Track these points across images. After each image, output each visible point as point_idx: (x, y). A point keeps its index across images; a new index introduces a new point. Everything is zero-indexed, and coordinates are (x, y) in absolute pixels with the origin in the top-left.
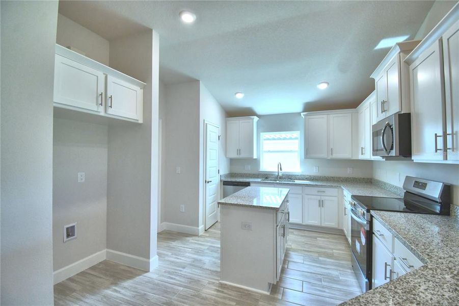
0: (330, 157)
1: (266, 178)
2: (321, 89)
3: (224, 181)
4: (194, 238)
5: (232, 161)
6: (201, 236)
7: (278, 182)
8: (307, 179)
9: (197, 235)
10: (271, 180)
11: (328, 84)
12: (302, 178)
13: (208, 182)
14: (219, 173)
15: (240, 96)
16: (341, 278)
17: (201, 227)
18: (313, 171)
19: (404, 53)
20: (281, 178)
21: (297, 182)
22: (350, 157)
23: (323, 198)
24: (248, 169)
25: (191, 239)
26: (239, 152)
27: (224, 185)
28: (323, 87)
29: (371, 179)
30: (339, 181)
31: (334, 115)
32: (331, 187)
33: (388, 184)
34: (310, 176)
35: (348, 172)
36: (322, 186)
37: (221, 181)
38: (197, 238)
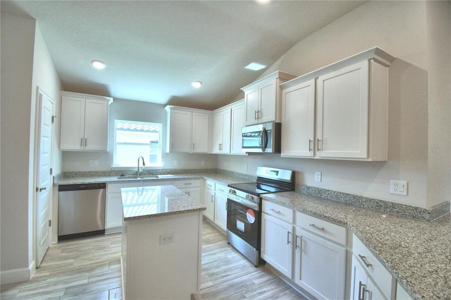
0: (192, 151)
1: (122, 175)
2: (195, 86)
3: (59, 185)
4: (23, 287)
5: (66, 155)
6: (35, 280)
7: (139, 179)
8: (168, 173)
9: (27, 281)
10: (129, 177)
11: (201, 83)
12: (163, 172)
13: (41, 190)
14: (51, 173)
15: (98, 66)
16: (229, 257)
17: (32, 265)
18: (174, 165)
19: (281, 80)
20: (141, 174)
21: (160, 177)
22: (207, 152)
23: (189, 190)
24: (95, 165)
25: (18, 290)
26: (84, 142)
27: (60, 190)
28: (196, 86)
29: (217, 169)
30: (195, 173)
31: (197, 114)
32: (196, 178)
33: (235, 173)
34: (171, 170)
35: (202, 164)
36: (189, 179)
37: (54, 185)
38: (28, 286)
